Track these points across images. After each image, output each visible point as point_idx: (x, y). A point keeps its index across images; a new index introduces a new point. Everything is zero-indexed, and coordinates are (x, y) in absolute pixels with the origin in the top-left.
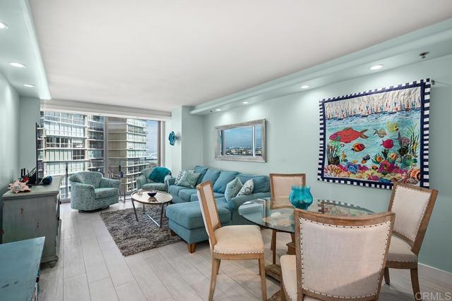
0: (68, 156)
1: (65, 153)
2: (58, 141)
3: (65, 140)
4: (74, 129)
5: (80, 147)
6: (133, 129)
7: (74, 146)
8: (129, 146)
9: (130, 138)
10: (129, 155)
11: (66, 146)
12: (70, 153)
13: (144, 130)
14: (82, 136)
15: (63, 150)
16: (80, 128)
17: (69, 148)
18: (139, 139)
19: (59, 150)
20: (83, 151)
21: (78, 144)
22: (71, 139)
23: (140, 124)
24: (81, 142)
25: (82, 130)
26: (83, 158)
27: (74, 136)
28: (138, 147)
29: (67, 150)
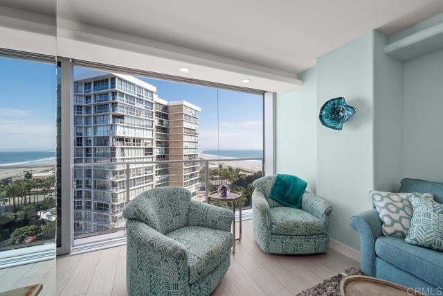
0: (141, 153)
1: (139, 150)
2: (134, 141)
3: (139, 140)
4: (145, 131)
5: (149, 146)
6: (188, 131)
7: (146, 145)
8: (185, 145)
9: (185, 138)
10: (185, 152)
11: (140, 145)
12: (142, 150)
13: (196, 132)
14: (151, 137)
15: (138, 148)
16: (150, 130)
17: (142, 146)
18: (193, 139)
19: (135, 148)
20: (152, 149)
21: (149, 144)
22: (143, 139)
23: (193, 127)
24: (150, 141)
25: (151, 132)
26: (151, 154)
27: (145, 137)
28: (192, 146)
29: (141, 148)
